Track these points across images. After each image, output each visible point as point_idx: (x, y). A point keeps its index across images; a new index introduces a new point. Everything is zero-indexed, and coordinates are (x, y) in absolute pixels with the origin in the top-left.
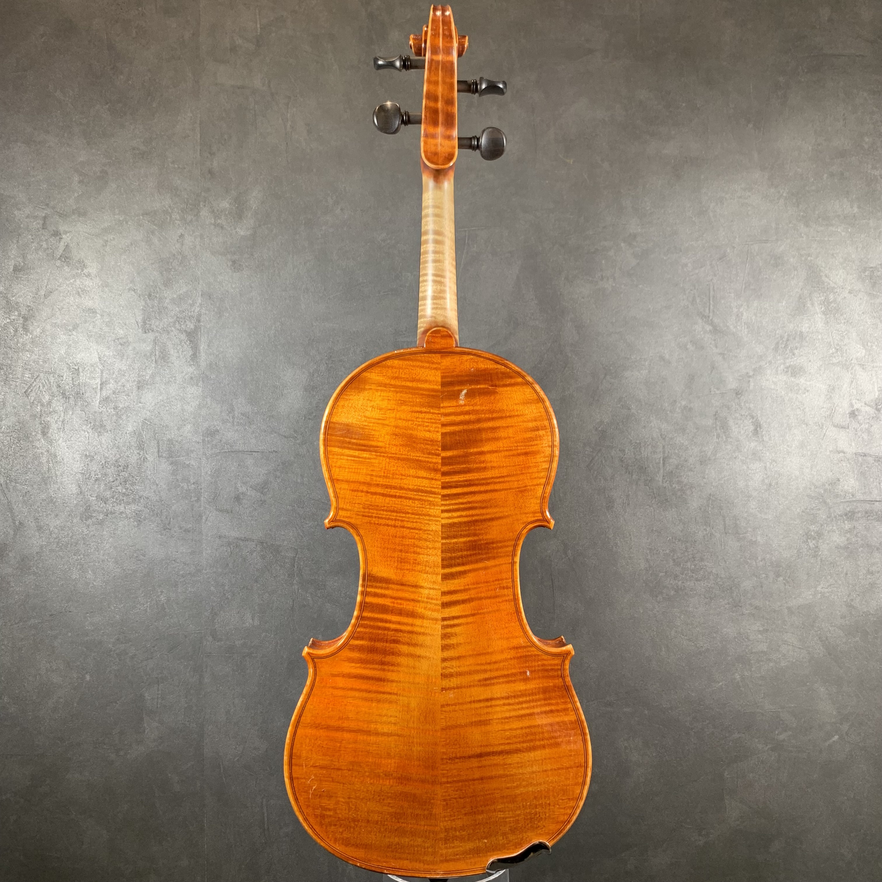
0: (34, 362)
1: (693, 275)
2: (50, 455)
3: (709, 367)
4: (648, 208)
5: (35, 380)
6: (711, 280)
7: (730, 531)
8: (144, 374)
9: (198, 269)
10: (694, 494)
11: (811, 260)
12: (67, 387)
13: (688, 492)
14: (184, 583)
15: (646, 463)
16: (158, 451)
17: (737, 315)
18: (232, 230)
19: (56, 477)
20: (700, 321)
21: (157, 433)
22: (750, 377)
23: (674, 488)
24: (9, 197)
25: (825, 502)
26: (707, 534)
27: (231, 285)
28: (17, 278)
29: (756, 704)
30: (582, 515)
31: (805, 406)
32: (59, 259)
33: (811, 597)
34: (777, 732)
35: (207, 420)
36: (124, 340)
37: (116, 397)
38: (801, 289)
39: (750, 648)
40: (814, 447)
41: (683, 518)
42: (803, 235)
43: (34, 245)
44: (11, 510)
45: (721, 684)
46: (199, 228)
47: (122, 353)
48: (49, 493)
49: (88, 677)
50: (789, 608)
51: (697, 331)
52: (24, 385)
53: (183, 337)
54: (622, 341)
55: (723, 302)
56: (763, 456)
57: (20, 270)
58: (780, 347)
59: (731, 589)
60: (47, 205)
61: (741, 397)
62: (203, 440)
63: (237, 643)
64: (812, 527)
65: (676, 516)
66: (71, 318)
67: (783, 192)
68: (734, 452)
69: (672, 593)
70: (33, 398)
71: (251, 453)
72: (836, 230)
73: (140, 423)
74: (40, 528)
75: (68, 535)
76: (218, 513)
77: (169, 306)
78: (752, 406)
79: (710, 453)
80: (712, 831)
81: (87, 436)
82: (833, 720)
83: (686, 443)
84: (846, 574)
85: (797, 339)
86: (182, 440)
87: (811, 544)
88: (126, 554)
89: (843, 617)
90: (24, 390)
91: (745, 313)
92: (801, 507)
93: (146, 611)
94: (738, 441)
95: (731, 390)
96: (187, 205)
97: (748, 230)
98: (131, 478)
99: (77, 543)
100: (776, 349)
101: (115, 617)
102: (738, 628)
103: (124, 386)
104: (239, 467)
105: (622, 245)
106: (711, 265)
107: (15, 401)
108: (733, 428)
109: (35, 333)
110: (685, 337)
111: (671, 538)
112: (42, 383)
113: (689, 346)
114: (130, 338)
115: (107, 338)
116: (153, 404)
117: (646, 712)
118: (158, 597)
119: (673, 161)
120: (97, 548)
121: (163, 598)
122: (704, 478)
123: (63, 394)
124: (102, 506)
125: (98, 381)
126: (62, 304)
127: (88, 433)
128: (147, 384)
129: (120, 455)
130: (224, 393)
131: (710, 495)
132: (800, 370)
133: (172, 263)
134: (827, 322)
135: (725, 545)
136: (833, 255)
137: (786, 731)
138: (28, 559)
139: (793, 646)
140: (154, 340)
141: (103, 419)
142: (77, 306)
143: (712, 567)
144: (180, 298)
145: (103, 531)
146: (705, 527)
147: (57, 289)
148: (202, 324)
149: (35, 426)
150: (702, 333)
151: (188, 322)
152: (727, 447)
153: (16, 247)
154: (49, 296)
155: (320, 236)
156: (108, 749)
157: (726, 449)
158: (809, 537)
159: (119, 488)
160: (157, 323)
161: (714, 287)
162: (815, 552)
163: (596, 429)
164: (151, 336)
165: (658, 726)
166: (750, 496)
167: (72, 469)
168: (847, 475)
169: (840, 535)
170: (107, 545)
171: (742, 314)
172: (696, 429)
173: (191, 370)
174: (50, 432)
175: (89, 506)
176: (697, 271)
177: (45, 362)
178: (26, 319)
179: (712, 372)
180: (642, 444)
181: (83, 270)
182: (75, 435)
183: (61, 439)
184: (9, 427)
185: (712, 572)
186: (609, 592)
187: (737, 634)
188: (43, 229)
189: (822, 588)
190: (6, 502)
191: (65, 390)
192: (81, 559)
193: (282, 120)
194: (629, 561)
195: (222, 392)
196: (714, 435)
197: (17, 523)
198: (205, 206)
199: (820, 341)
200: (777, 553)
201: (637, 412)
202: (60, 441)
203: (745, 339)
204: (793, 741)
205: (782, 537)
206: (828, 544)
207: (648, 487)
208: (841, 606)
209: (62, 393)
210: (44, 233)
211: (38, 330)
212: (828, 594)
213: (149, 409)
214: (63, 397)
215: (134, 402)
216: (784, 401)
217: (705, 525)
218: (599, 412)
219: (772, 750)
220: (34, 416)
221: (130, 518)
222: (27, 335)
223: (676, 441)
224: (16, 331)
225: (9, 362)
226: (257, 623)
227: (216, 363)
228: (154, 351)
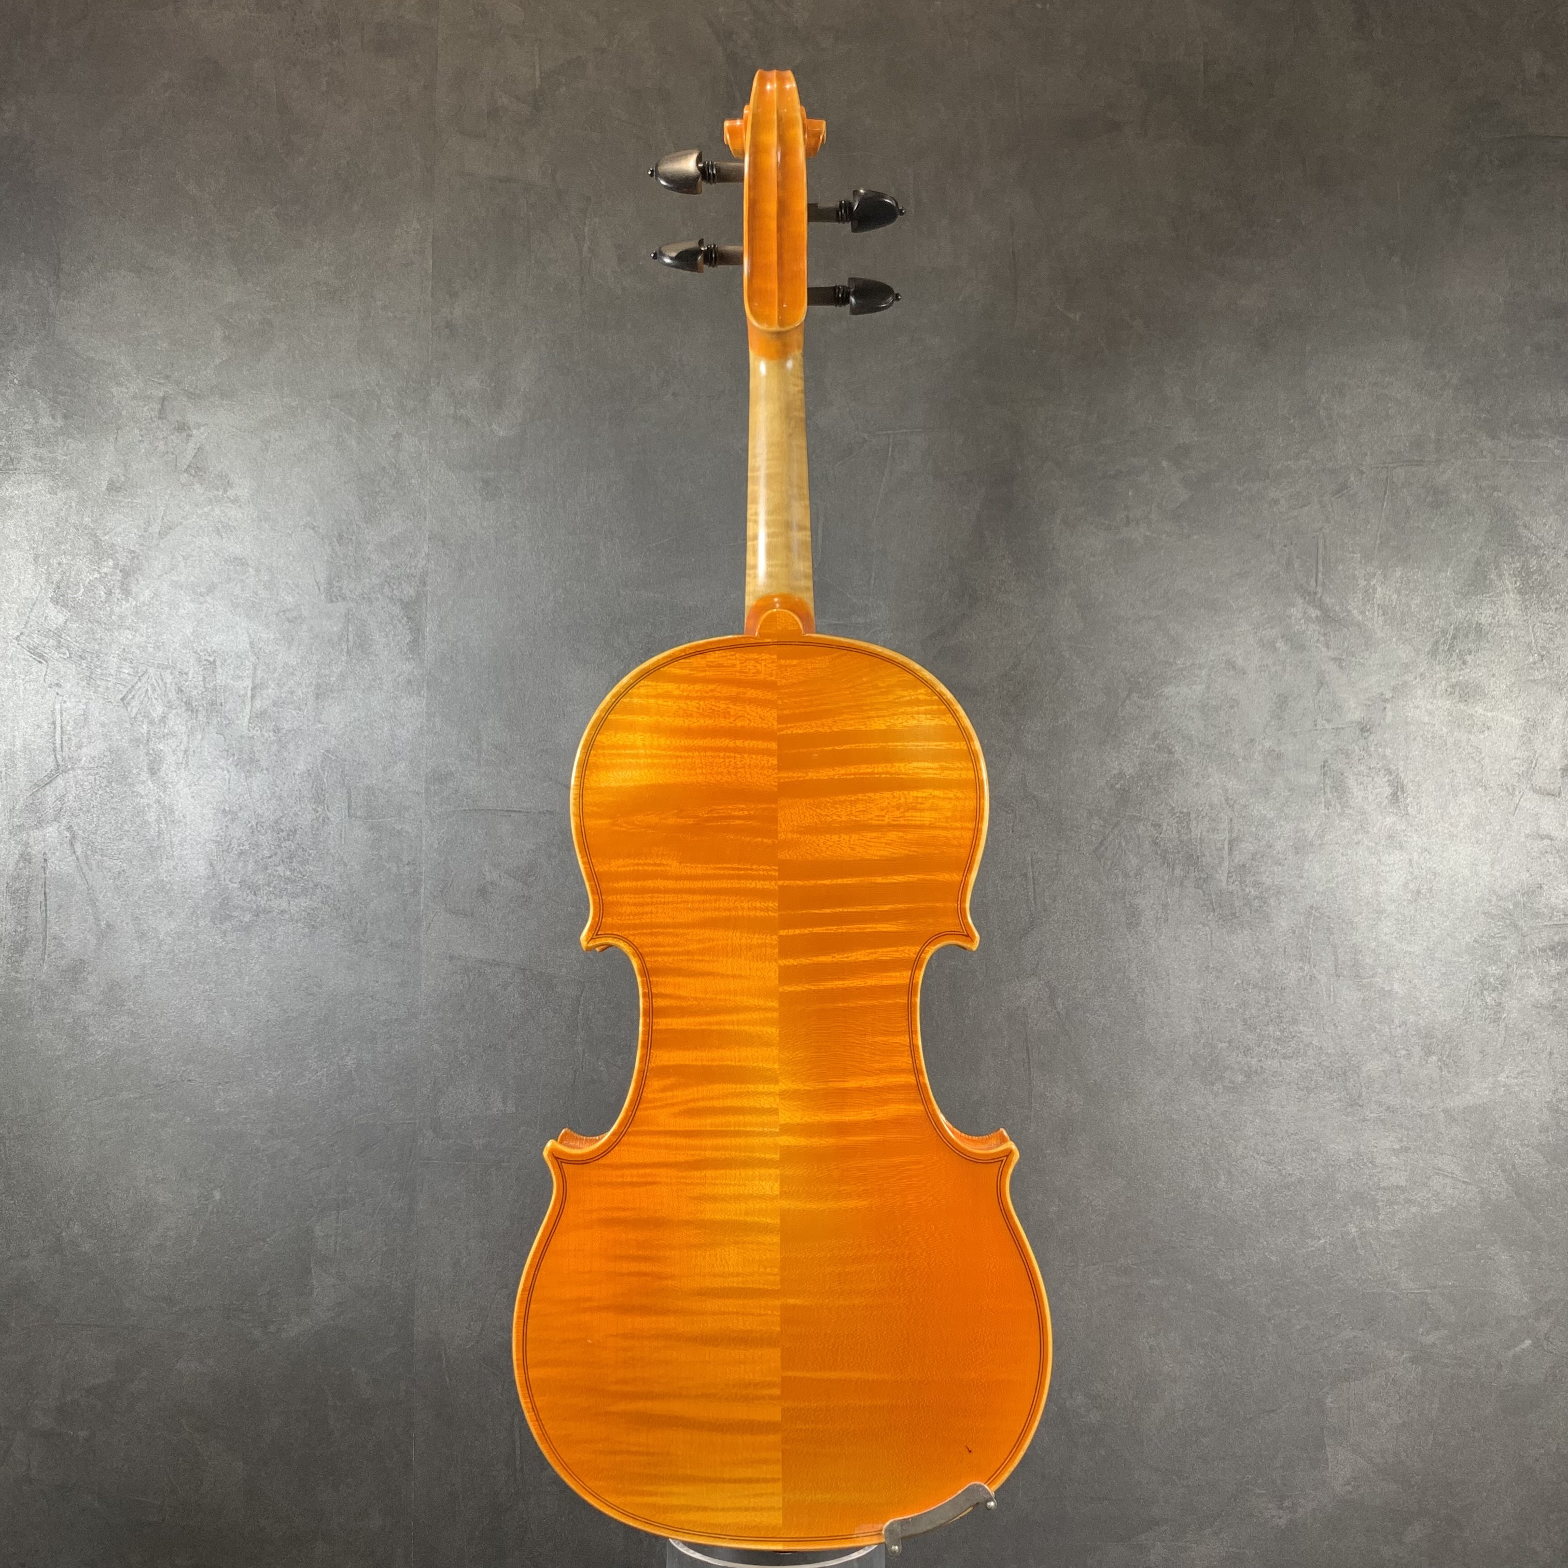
0: (138, 648)
1: (1288, 520)
2: (162, 808)
3: (1315, 681)
4: (1211, 401)
5: (140, 680)
6: (1321, 529)
7: (1345, 973)
8: (327, 672)
9: (424, 494)
10: (1283, 905)
11: (1499, 497)
12: (194, 693)
13: (1272, 902)
14: (388, 1036)
15: (1198, 847)
16: (349, 807)
17: (1366, 591)
18: (484, 427)
19: (172, 847)
20: (1300, 601)
21: (347, 775)
22: (1386, 701)
23: (1248, 895)
24: (104, 362)
25: (1516, 926)
26: (1304, 977)
27: (481, 524)
28: (113, 502)
29: (1385, 1278)
30: (1082, 937)
31: (1483, 755)
32: (186, 471)
33: (1487, 1092)
34: (1421, 1330)
35: (435, 755)
36: (295, 614)
37: (278, 712)
38: (1481, 549)
39: (1376, 1179)
40: (1497, 828)
41: (1262, 946)
42: (1485, 453)
43: (143, 448)
44: (93, 902)
45: (1322, 1241)
46: (429, 422)
47: (291, 636)
48: (159, 874)
49: (217, 1195)
50: (1445, 1111)
51: (1293, 618)
52: (121, 688)
53: (397, 610)
54: (1161, 633)
55: (1341, 567)
56: (1407, 842)
57: (118, 490)
58: (1440, 649)
59: (1345, 1073)
60: (167, 377)
61: (1368, 736)
62: (427, 790)
63: (475, 1142)
64: (1492, 970)
65: (1250, 944)
66: (202, 573)
67: (1451, 377)
68: (1356, 832)
69: (1240, 1078)
70: (135, 710)
71: (506, 814)
72: (1545, 445)
73: (319, 759)
74: (142, 936)
75: (189, 947)
76: (448, 915)
77: (374, 557)
78: (1388, 751)
79: (1312, 833)
80: (1302, 1501)
81: (227, 777)
82: (1524, 1312)
83: (1270, 815)
84: (1551, 1054)
85: (1472, 636)
86: (390, 788)
87: (1488, 1000)
88: (288, 983)
89: (1544, 1129)
90: (121, 696)
91: (1379, 589)
92: (1471, 933)
93: (320, 1082)
94: (1365, 813)
95: (1352, 722)
96: (407, 382)
97: (1388, 442)
98: (300, 852)
99: (204, 963)
100: (1433, 653)
101: (266, 1092)
102: (1356, 1144)
103: (292, 693)
104: (487, 838)
105: (1164, 463)
106: (1320, 502)
107: (105, 714)
108: (1355, 790)
109: (142, 599)
110: (1272, 628)
111: (1240, 981)
112: (152, 685)
113: (1280, 644)
114: (305, 609)
115: (265, 609)
116: (342, 725)
117: (1190, 1287)
118: (342, 1058)
119: (1257, 319)
120: (240, 971)
121: (350, 1062)
122: (1301, 877)
123: (188, 704)
124: (249, 897)
125: (248, 683)
126: (189, 550)
127: (228, 772)
128: (332, 691)
129: (283, 812)
130: (464, 708)
131: (1312, 907)
132: (1476, 691)
133: (379, 481)
134: (1526, 607)
135: (1335, 996)
136: (1538, 489)
137: (1437, 1329)
138: (120, 988)
139: (1452, 1177)
140: (346, 615)
141: (255, 749)
142: (214, 552)
143: (1311, 1036)
144: (393, 544)
145: (250, 941)
146: (1301, 965)
147: (181, 524)
148: (428, 588)
149: (138, 758)
150: (1303, 621)
151: (404, 585)
152: (1343, 824)
153: (113, 450)
154: (167, 534)
155: (635, 439)
156: (249, 1321)
157: (1342, 827)
158: (1486, 987)
159: (279, 868)
160: (352, 586)
161: (1325, 542)
162: (1495, 1013)
163: (1112, 787)
164: (340, 607)
165: (1209, 1312)
166: (1381, 912)
167: (199, 835)
168: (1556, 878)
169: (1541, 984)
170: (257, 966)
171: (1375, 589)
172: (1289, 791)
173: (407, 667)
174: (164, 769)
175: (227, 898)
176: (1296, 513)
177: (158, 647)
178: (126, 574)
179: (1318, 691)
180: (1193, 816)
181: (225, 491)
182: (205, 775)
183: (182, 781)
184: (93, 758)
185: (1311, 1043)
186: (1129, 1074)
187: (1353, 1155)
188: (160, 418)
189: (1507, 1077)
190: (85, 887)
191: (190, 698)
192: (211, 990)
193: (576, 237)
194: (1165, 1020)
195: (461, 707)
196: (1320, 803)
197: (103, 923)
198: (438, 383)
199: (1512, 639)
200: (1427, 1012)
201: (1186, 759)
202: (180, 786)
203: (1380, 634)
204: (1451, 1347)
205: (1437, 984)
206: (1518, 999)
207: (1201, 892)
208: (1541, 1110)
209: (185, 703)
210: (161, 426)
211: (147, 592)
212: (1517, 1089)
213: (335, 733)
214: (187, 710)
215: (309, 720)
216: (1446, 744)
217: (1301, 960)
218: (1117, 757)
219: (1413, 1362)
220: (136, 742)
221: (297, 922)
222: (127, 601)
223: (1252, 810)
224: (109, 593)
225: (97, 647)
226: (511, 1109)
227: (452, 657)
228: (345, 633)
